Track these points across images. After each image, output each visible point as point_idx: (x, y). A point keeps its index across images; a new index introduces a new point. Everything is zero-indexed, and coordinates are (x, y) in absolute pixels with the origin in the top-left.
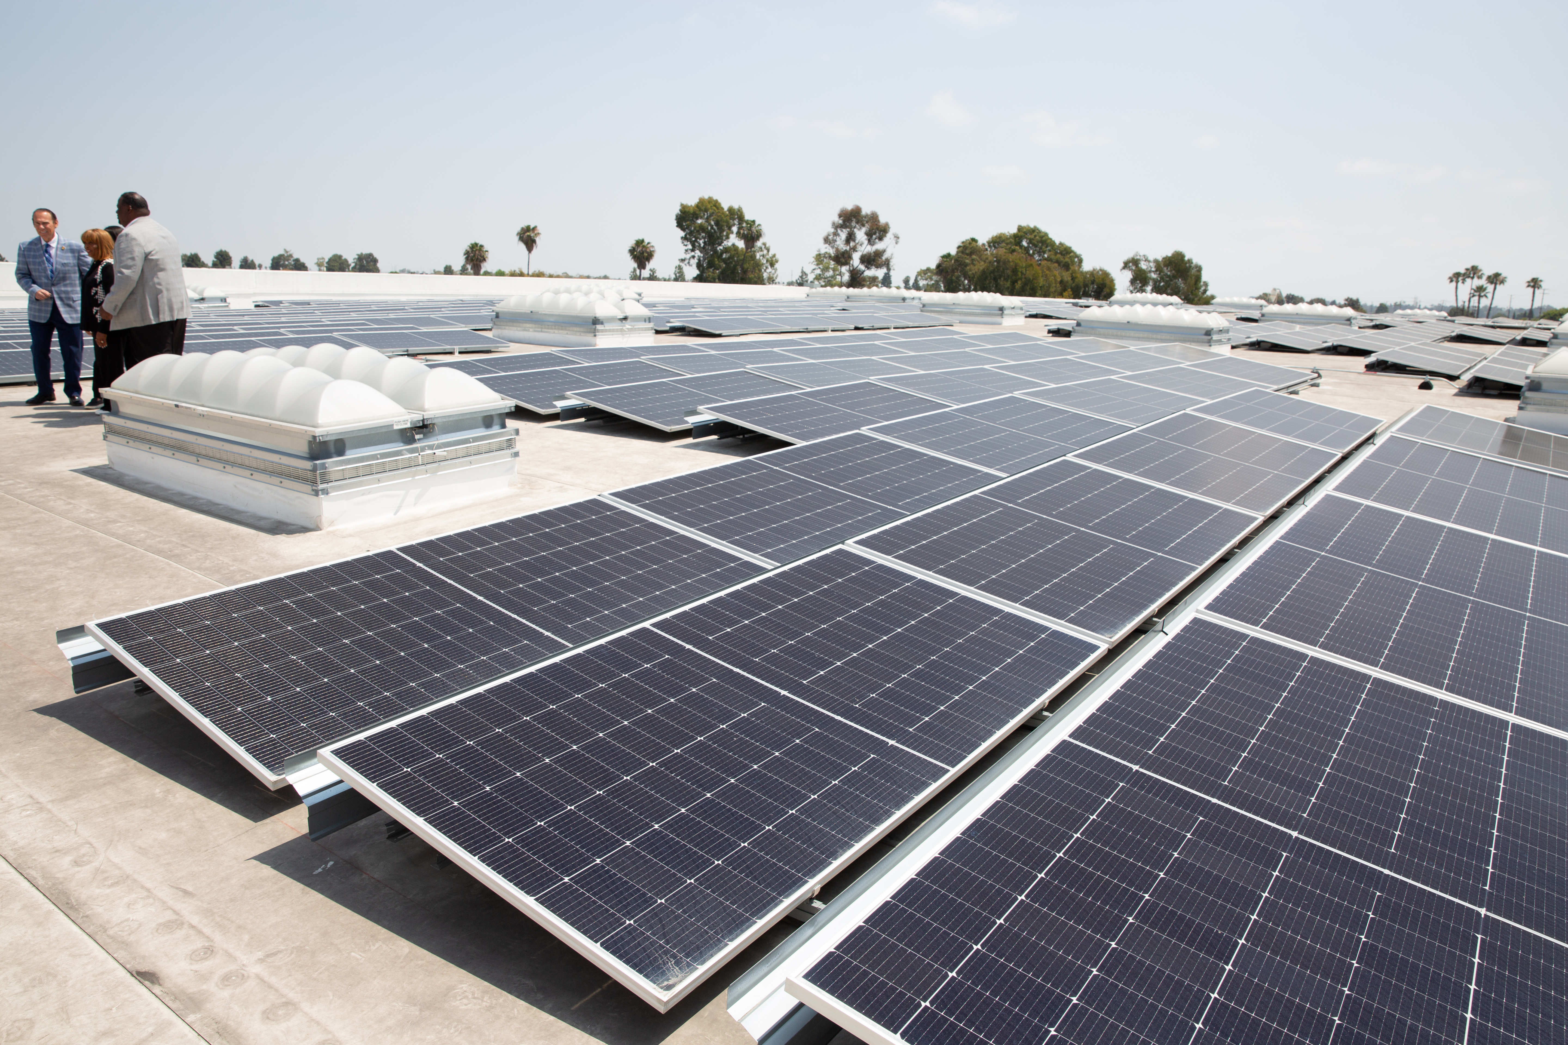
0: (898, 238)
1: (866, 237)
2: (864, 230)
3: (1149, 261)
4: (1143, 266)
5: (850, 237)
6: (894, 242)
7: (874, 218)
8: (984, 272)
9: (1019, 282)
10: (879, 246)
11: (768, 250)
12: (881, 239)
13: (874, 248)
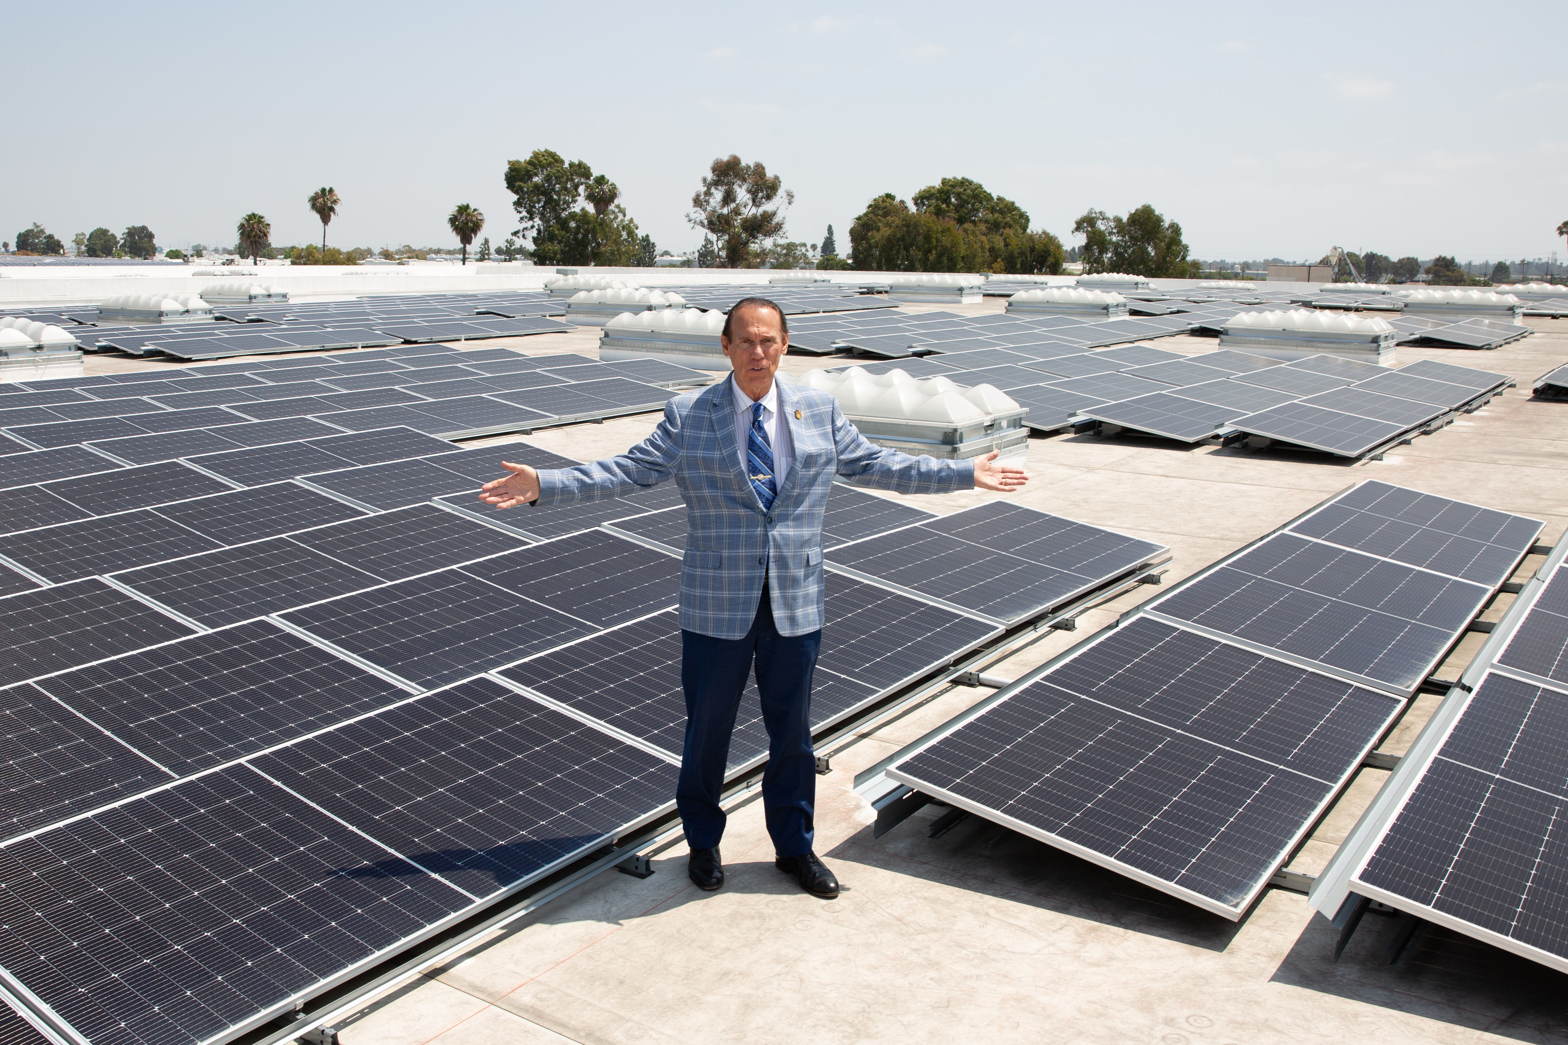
0: (792, 196)
1: (749, 196)
2: (745, 187)
3: (1108, 219)
4: (1101, 226)
5: (728, 198)
6: (787, 201)
7: (759, 170)
8: (889, 239)
9: (934, 252)
10: (768, 207)
11: (624, 215)
12: (769, 197)
13: (761, 210)
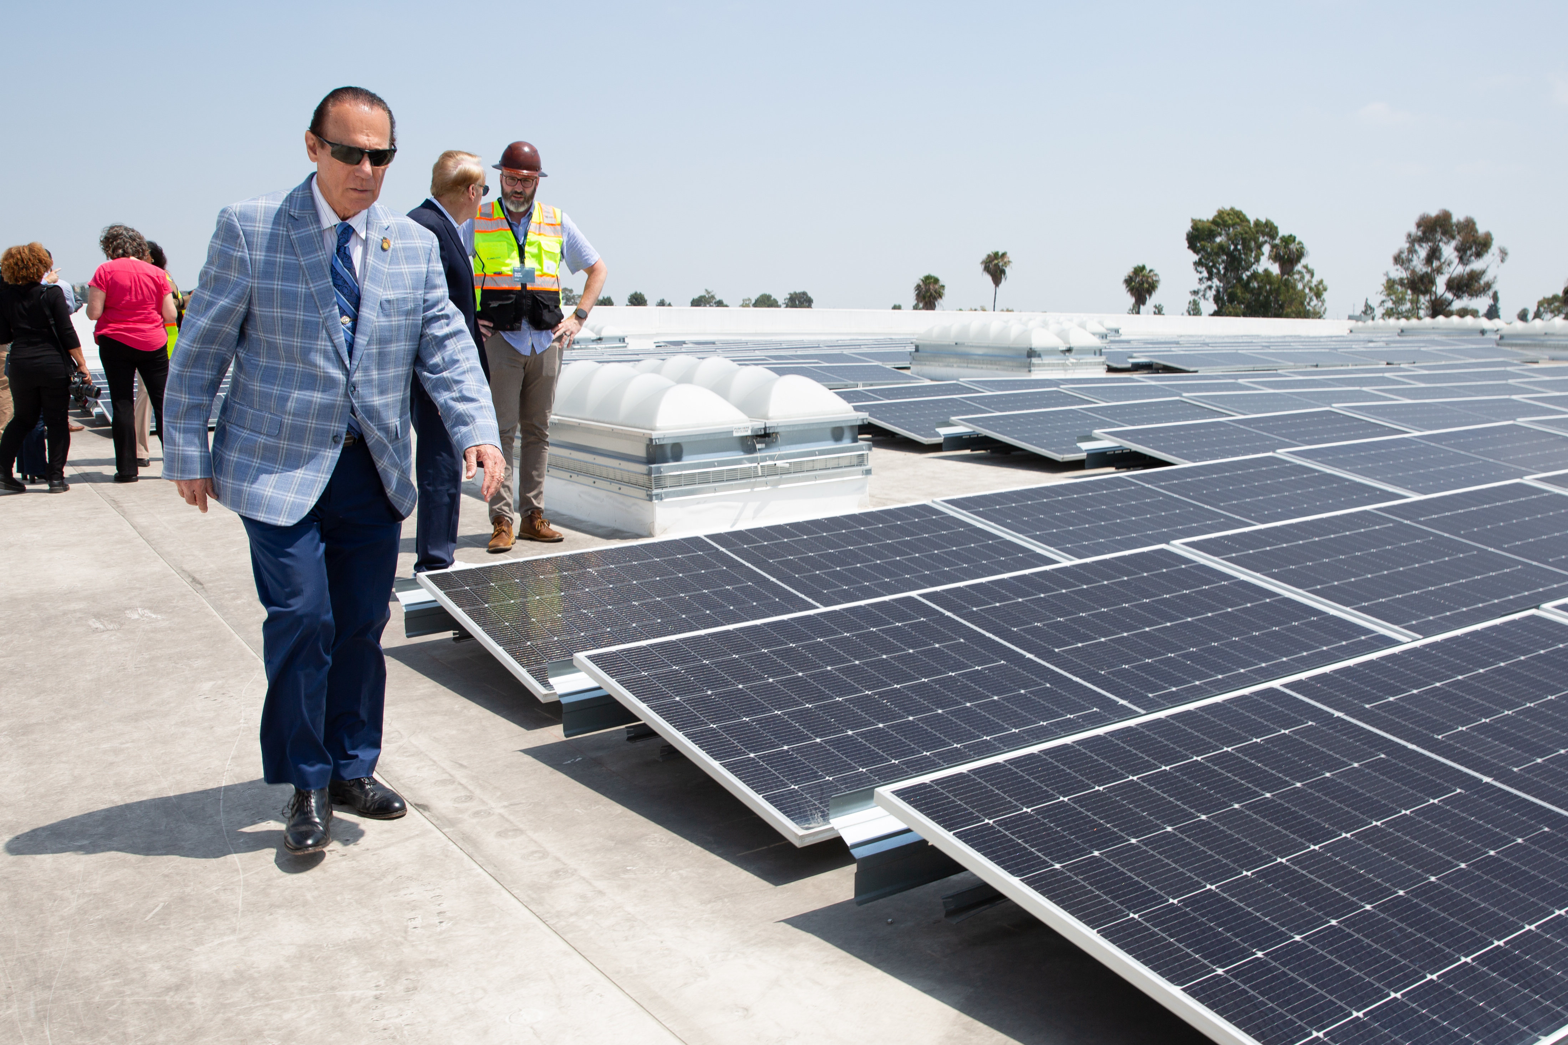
0: (1506, 254)
1: (1456, 254)
2: (1453, 243)
5: (1434, 255)
6: (1499, 259)
7: (1469, 226)
10: (1477, 265)
11: (1312, 275)
12: (1479, 255)
13: (1468, 269)
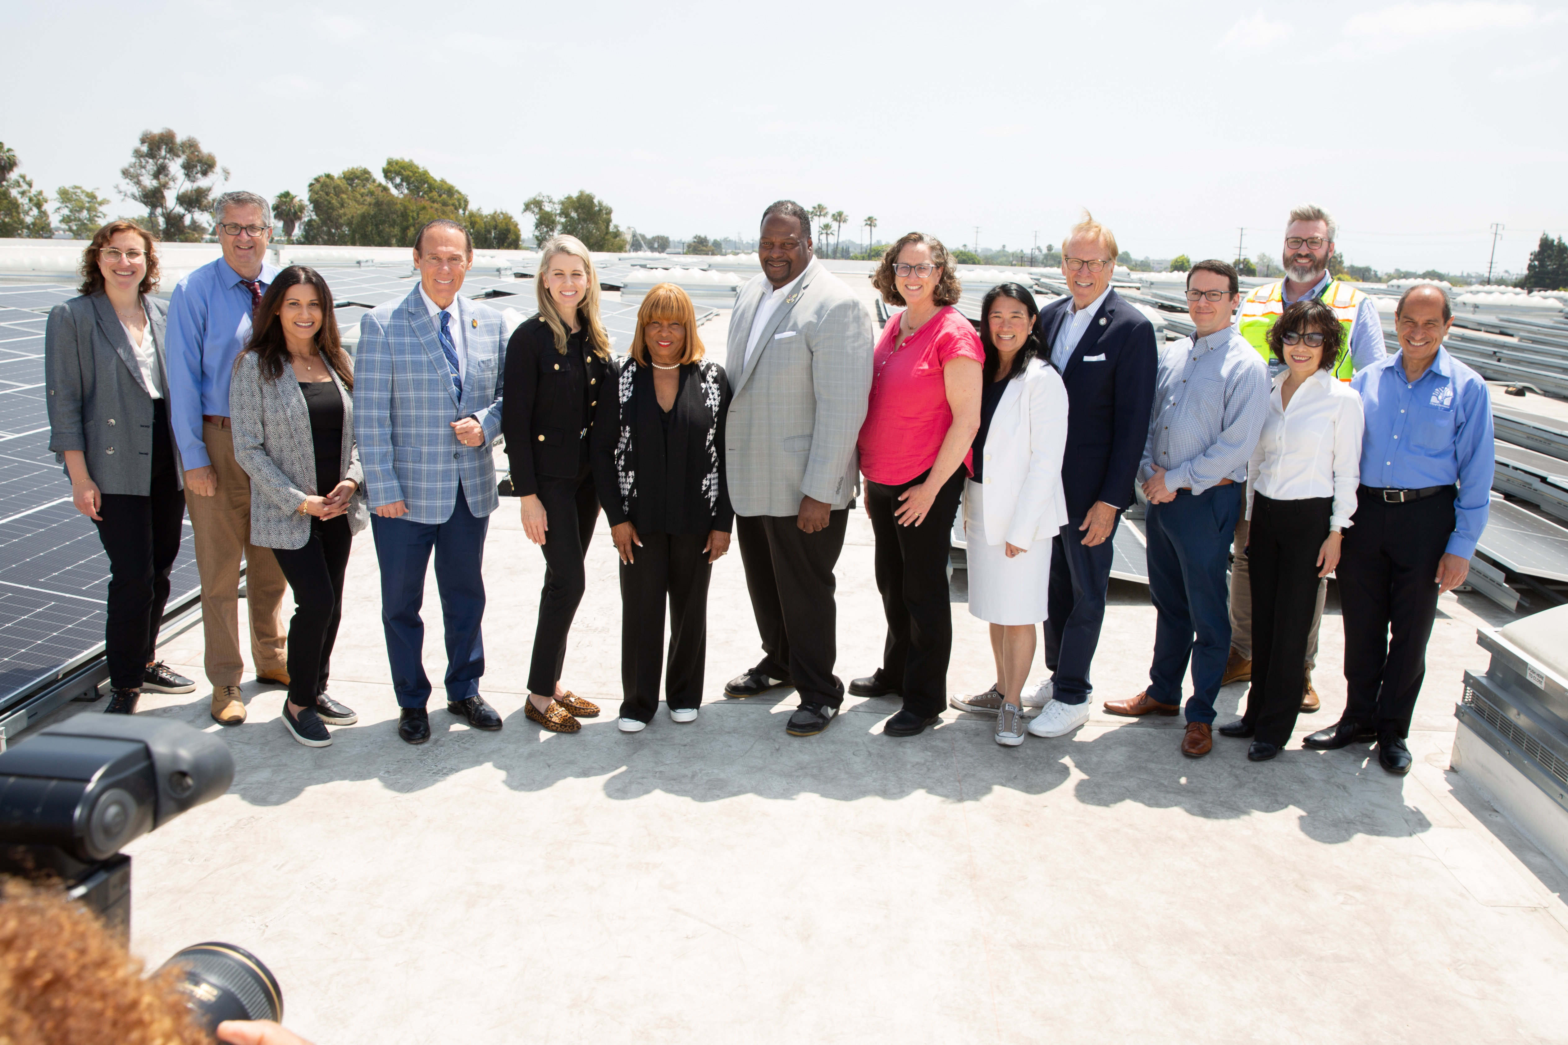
0: (228, 173)
1: (182, 171)
2: (180, 161)
3: (554, 203)
4: (547, 208)
5: (161, 171)
6: (223, 178)
7: (191, 146)
8: (363, 217)
9: (412, 229)
10: (203, 182)
12: (205, 173)
13: (196, 185)
